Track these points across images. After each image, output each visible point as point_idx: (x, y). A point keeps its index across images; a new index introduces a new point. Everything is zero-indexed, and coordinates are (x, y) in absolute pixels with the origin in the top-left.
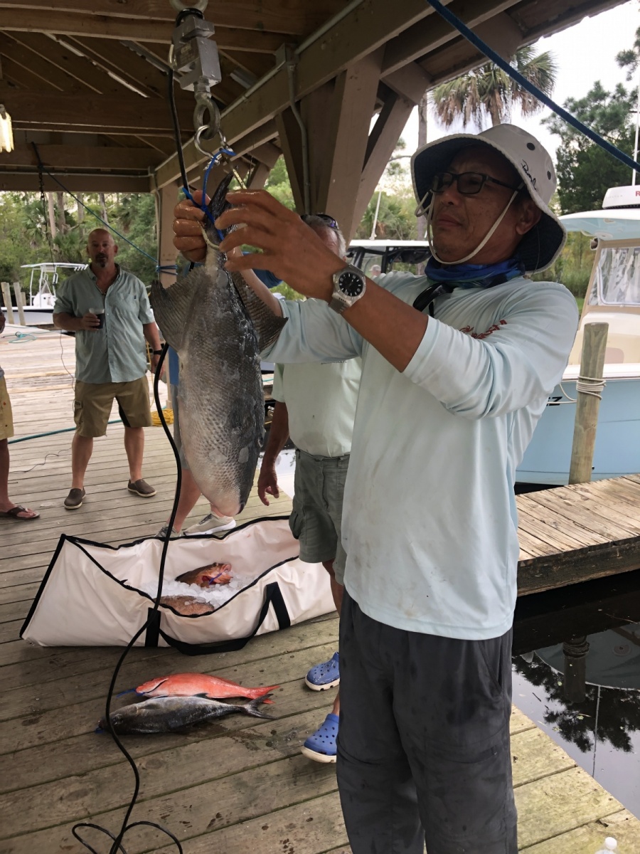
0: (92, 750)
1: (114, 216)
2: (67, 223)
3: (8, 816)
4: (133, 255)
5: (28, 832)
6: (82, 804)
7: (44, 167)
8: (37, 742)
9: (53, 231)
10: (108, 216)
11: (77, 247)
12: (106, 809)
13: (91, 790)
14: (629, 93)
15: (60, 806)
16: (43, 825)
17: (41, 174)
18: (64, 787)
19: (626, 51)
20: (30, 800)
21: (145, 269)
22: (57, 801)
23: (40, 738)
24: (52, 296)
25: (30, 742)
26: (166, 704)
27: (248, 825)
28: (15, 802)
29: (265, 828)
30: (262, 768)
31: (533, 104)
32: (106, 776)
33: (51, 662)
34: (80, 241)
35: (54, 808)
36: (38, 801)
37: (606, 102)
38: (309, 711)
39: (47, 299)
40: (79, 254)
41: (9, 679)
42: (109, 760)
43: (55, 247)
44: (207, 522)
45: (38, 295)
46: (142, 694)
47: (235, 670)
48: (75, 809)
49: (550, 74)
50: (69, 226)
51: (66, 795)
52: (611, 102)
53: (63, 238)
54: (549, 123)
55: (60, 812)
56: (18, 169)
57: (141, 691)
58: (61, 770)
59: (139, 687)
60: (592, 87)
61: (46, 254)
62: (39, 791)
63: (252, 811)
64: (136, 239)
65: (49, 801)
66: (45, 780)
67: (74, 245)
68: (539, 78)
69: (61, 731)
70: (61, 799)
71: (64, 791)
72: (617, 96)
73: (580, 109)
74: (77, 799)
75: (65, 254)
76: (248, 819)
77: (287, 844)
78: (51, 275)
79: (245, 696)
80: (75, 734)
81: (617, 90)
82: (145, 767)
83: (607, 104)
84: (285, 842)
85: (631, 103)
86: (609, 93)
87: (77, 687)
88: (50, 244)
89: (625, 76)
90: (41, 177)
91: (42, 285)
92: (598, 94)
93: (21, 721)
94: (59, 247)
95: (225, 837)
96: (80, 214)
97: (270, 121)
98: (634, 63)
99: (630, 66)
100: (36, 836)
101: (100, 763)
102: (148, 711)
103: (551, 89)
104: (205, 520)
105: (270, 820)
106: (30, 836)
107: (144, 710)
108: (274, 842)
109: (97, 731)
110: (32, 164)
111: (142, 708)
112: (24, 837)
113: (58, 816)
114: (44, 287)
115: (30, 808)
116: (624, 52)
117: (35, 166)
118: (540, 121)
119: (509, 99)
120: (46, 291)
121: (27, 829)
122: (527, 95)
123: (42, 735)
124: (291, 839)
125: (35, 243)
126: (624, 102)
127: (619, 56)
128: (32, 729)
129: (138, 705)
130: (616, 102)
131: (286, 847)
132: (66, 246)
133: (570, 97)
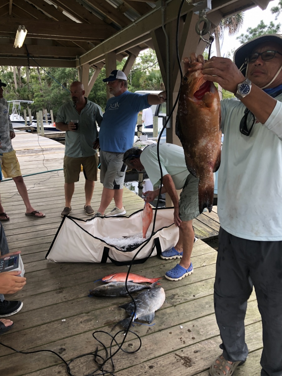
0: (89, 303)
1: (43, 80)
2: (22, 82)
3: (60, 330)
4: (53, 97)
5: (71, 336)
6: (91, 324)
7: (30, 55)
8: (64, 300)
9: (16, 86)
10: (41, 80)
11: (27, 93)
12: (101, 326)
13: (93, 319)
14: (276, 25)
15: (81, 325)
16: (77, 333)
17: (28, 58)
18: (81, 318)
19: (275, 7)
20: (68, 323)
21: (58, 104)
22: (80, 323)
23: (65, 299)
24: (18, 115)
25: (62, 300)
26: (117, 285)
27: (163, 332)
28: (62, 324)
29: (170, 333)
30: (163, 310)
31: (234, 30)
32: (98, 313)
33: (61, 269)
34: (28, 91)
35: (79, 326)
36: (72, 323)
37: (265, 30)
38: (177, 288)
39: (16, 116)
40: (28, 96)
41: (45, 275)
42: (97, 307)
43: (17, 93)
44: (114, 211)
45: (12, 115)
46: (104, 281)
47: (141, 272)
48: (88, 326)
49: (241, 17)
50: (23, 84)
51: (83, 321)
52: (268, 29)
53: (20, 89)
54: (240, 38)
55: (82, 327)
56: (18, 56)
57: (104, 280)
58: (78, 311)
59: (103, 278)
60: (259, 23)
61: (13, 96)
62: (71, 319)
63: (163, 327)
64: (54, 90)
65: (76, 323)
66: (72, 315)
67: (26, 93)
68: (237, 18)
69: (74, 296)
70: (81, 322)
71: (81, 319)
72: (270, 27)
73: (254, 33)
74: (88, 322)
75: (22, 96)
76: (163, 330)
77: (182, 339)
78: (17, 106)
79: (149, 282)
80: (80, 297)
81: (271, 24)
82: (113, 310)
83: (266, 31)
84: (180, 339)
85: (277, 30)
86: (267, 26)
87: (75, 279)
88: (14, 92)
89: (275, 18)
90: (28, 60)
91: (14, 110)
92: (262, 26)
93: (55, 292)
94: (19, 93)
95: (155, 337)
96: (28, 79)
97: (148, 34)
98: (278, 12)
99: (277, 13)
100: (74, 338)
101: (94, 308)
102: (111, 287)
103: (242, 23)
104: (113, 210)
105: (172, 330)
106: (72, 338)
107: (109, 287)
108: (176, 339)
109: (89, 296)
110: (25, 54)
111: (108, 286)
112: (69, 338)
113: (82, 329)
114: (15, 111)
115: (69, 326)
116: (274, 7)
117: (26, 55)
118: (236, 38)
119: (223, 27)
120: (16, 113)
121: (70, 335)
122: (231, 26)
123: (66, 297)
124: (183, 337)
125: (8, 92)
126: (273, 30)
127: (272, 9)
128: (61, 295)
129: (106, 285)
130: (270, 30)
131: (181, 340)
132: (22, 93)
133: (250, 27)
